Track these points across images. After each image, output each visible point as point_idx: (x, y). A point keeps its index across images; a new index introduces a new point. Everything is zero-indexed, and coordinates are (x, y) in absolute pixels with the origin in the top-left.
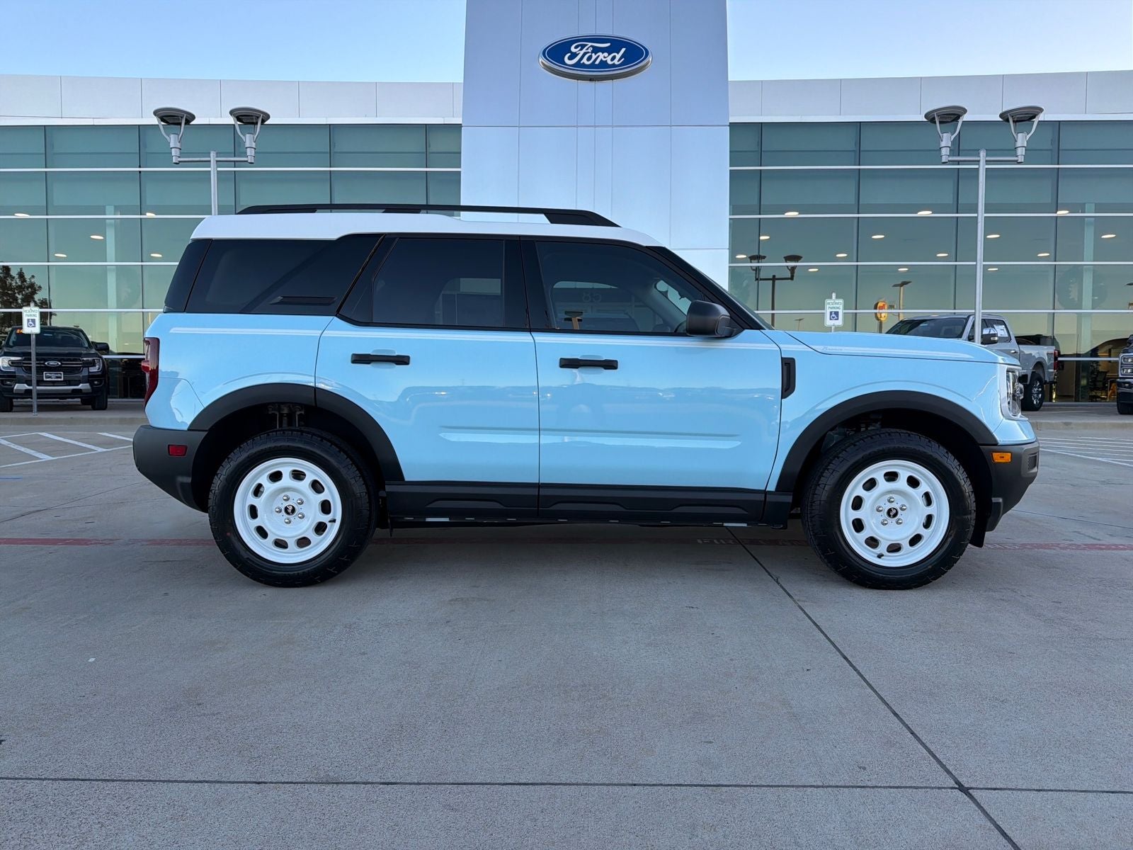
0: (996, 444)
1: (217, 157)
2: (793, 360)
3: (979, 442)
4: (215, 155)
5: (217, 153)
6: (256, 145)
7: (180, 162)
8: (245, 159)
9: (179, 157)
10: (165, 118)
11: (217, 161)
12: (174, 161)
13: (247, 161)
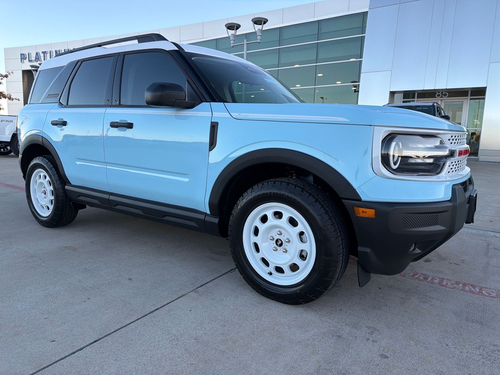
0: (360, 200)
1: (247, 42)
2: (217, 123)
3: (341, 196)
4: (246, 41)
5: (247, 40)
6: (261, 34)
7: (234, 46)
8: (257, 41)
9: (234, 44)
10: (229, 28)
11: (247, 44)
12: (232, 46)
13: (257, 42)
